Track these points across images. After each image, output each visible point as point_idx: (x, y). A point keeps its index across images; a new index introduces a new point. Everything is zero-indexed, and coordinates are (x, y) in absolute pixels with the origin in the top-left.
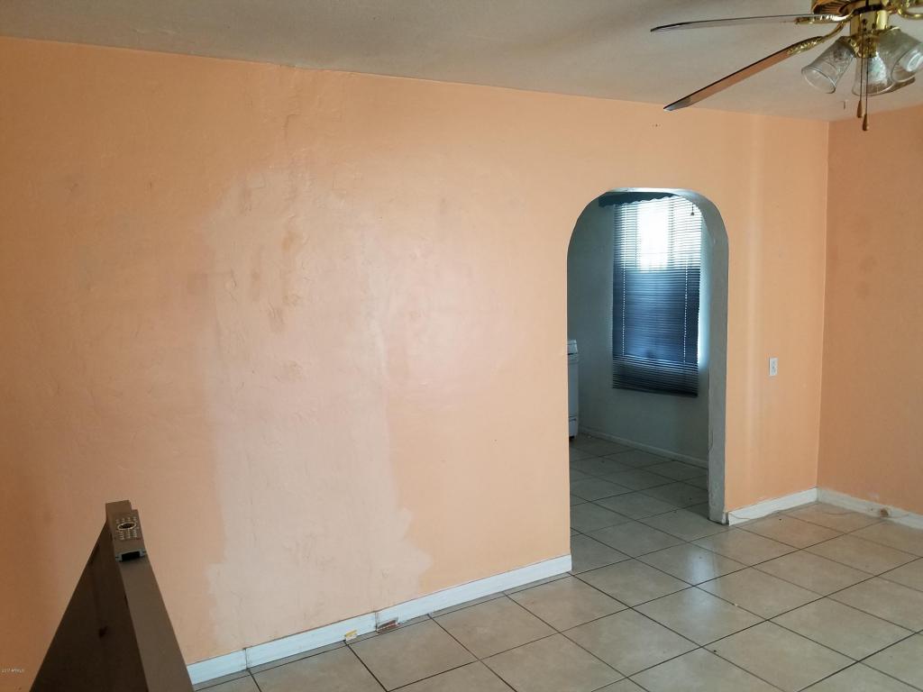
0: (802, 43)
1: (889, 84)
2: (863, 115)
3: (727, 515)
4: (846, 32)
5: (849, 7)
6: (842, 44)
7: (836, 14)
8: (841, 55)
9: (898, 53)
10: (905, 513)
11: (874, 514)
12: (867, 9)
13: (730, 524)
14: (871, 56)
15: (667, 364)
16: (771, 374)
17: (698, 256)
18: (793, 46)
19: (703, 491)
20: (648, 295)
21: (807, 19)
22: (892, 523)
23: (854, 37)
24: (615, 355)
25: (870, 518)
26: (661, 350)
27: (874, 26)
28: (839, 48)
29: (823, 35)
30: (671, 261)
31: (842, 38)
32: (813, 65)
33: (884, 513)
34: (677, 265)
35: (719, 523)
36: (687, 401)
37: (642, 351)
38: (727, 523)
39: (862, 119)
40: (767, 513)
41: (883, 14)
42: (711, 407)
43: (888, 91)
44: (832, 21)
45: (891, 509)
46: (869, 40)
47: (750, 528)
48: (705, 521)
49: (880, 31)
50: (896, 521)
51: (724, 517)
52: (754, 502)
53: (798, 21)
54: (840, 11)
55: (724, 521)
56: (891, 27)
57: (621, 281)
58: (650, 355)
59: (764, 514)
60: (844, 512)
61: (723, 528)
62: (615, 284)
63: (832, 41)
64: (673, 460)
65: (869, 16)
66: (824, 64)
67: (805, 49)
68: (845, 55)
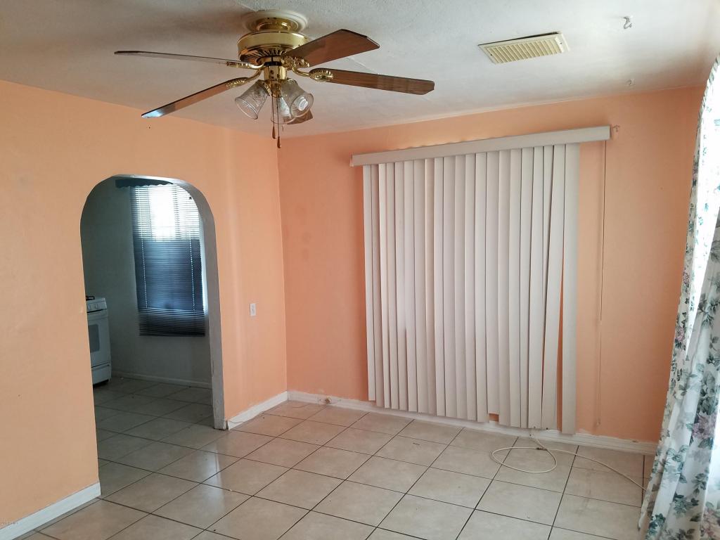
0: (235, 80)
1: (293, 118)
2: (276, 137)
3: (227, 422)
4: (262, 77)
5: (262, 60)
6: (259, 85)
7: (253, 64)
8: (259, 93)
9: (293, 97)
10: (339, 399)
11: (322, 403)
12: (273, 63)
13: (229, 428)
14: (279, 97)
15: (181, 313)
16: (252, 315)
17: (197, 230)
18: (228, 81)
19: (210, 408)
20: (163, 260)
21: (233, 64)
22: (332, 407)
23: (267, 81)
24: (140, 307)
25: (319, 406)
26: (176, 303)
27: (278, 76)
28: (258, 88)
29: (248, 77)
30: (178, 233)
31: (259, 81)
32: (243, 97)
33: (327, 401)
34: (183, 237)
35: (222, 430)
36: (197, 339)
37: (162, 305)
38: (227, 428)
39: (276, 140)
40: (255, 415)
41: (283, 69)
42: (211, 343)
43: (292, 123)
44: (251, 68)
45: (332, 398)
46: (276, 85)
47: (244, 429)
48: (213, 430)
49: (282, 80)
50: (334, 405)
51: (225, 425)
52: (246, 408)
53: (228, 64)
54: (257, 61)
55: (224, 427)
56: (288, 79)
57: (140, 248)
58: (168, 307)
59: (253, 416)
60: (304, 405)
61: (224, 433)
62: (135, 251)
63: (253, 82)
64: (190, 387)
65: (274, 68)
66: (249, 98)
67: (238, 85)
68: (262, 93)
